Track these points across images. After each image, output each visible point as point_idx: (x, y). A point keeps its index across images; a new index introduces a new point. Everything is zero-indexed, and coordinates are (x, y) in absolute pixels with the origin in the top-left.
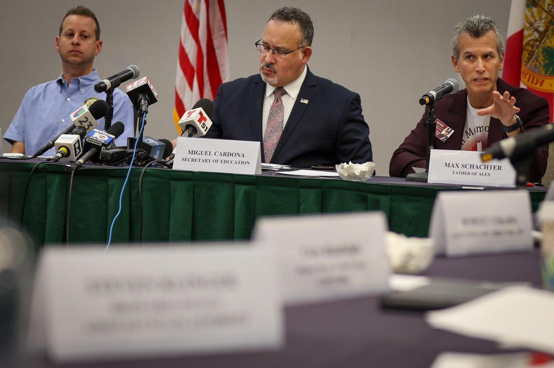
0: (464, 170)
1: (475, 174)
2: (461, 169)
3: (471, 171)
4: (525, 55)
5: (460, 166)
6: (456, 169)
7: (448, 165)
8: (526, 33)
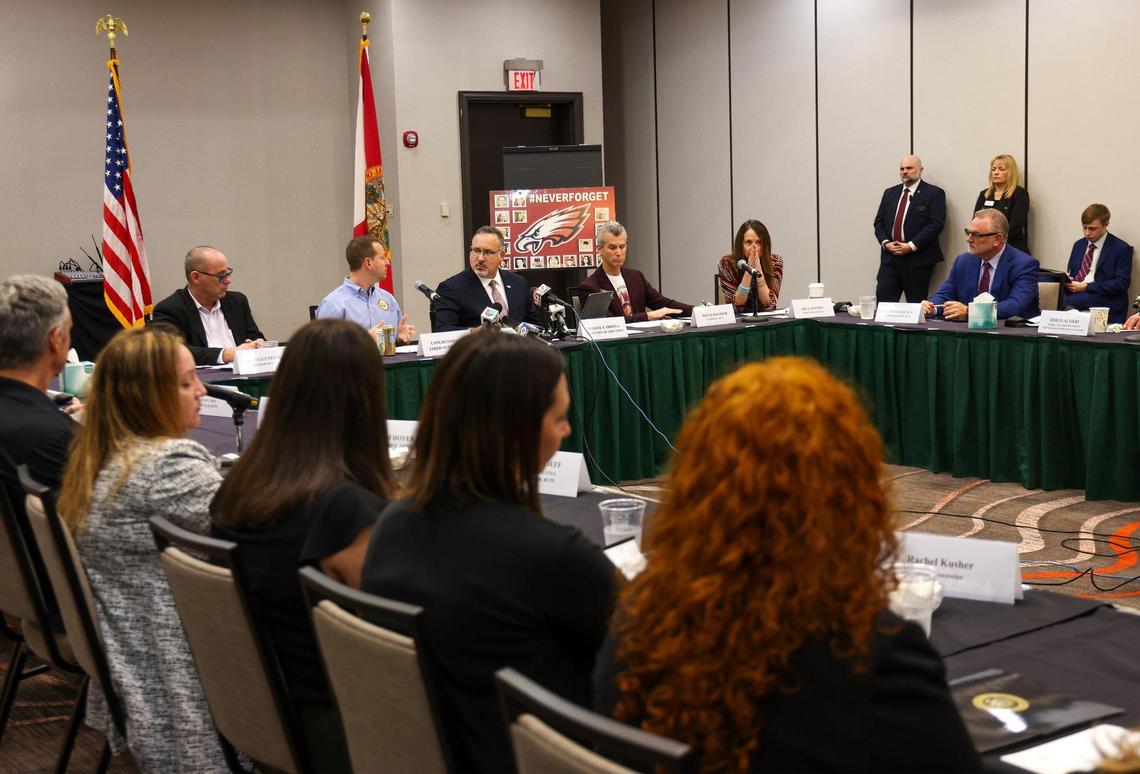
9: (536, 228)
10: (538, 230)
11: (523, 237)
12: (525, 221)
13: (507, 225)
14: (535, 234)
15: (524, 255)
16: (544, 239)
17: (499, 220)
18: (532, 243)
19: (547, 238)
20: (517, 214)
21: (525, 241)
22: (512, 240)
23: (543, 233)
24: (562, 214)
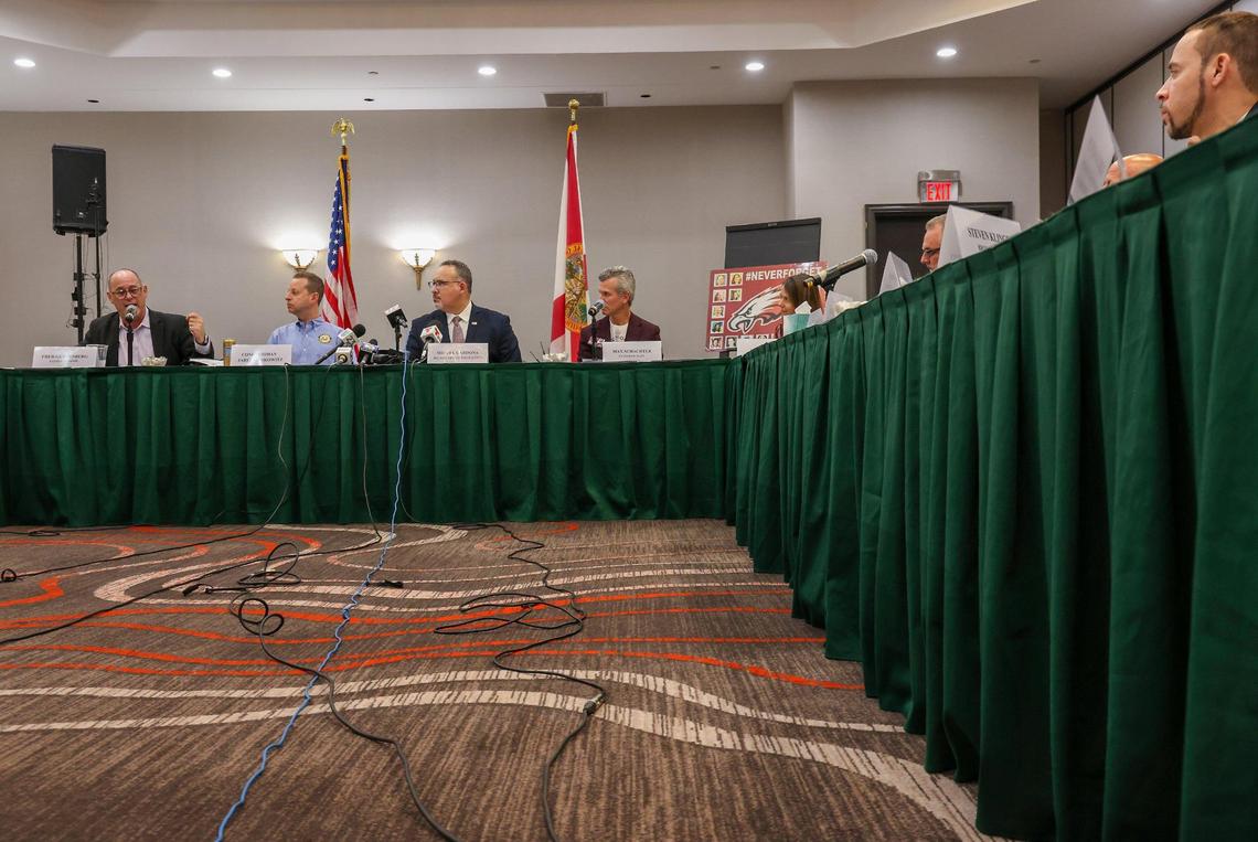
4: (567, 311)
5: (623, 351)
7: (615, 351)
8: (567, 296)
9: (749, 306)
10: (750, 309)
11: (737, 315)
12: (740, 299)
13: (723, 304)
14: (748, 312)
15: (735, 334)
16: (755, 318)
17: (716, 299)
18: (744, 321)
19: (758, 317)
20: (733, 292)
21: (738, 320)
22: (726, 319)
23: (754, 313)
24: (775, 291)
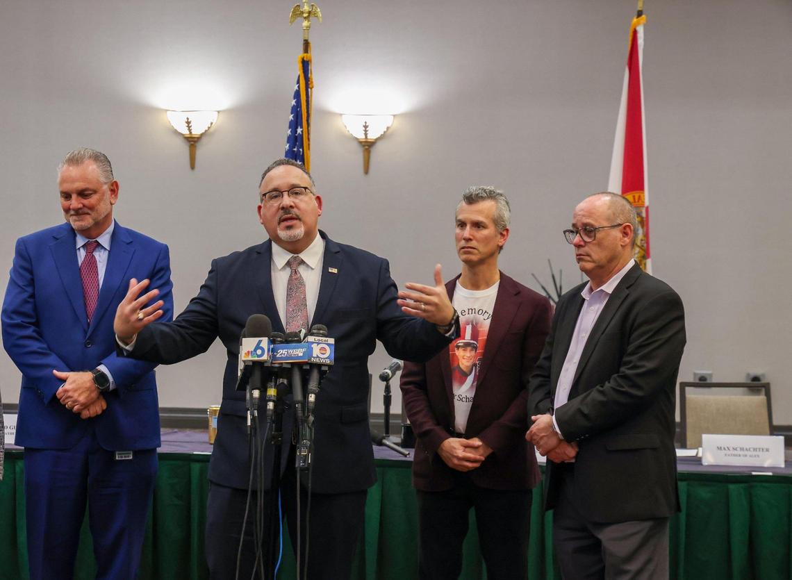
0: (735, 452)
1: (746, 456)
2: (732, 452)
3: (742, 453)
5: (731, 449)
6: (728, 452)
7: (720, 448)
